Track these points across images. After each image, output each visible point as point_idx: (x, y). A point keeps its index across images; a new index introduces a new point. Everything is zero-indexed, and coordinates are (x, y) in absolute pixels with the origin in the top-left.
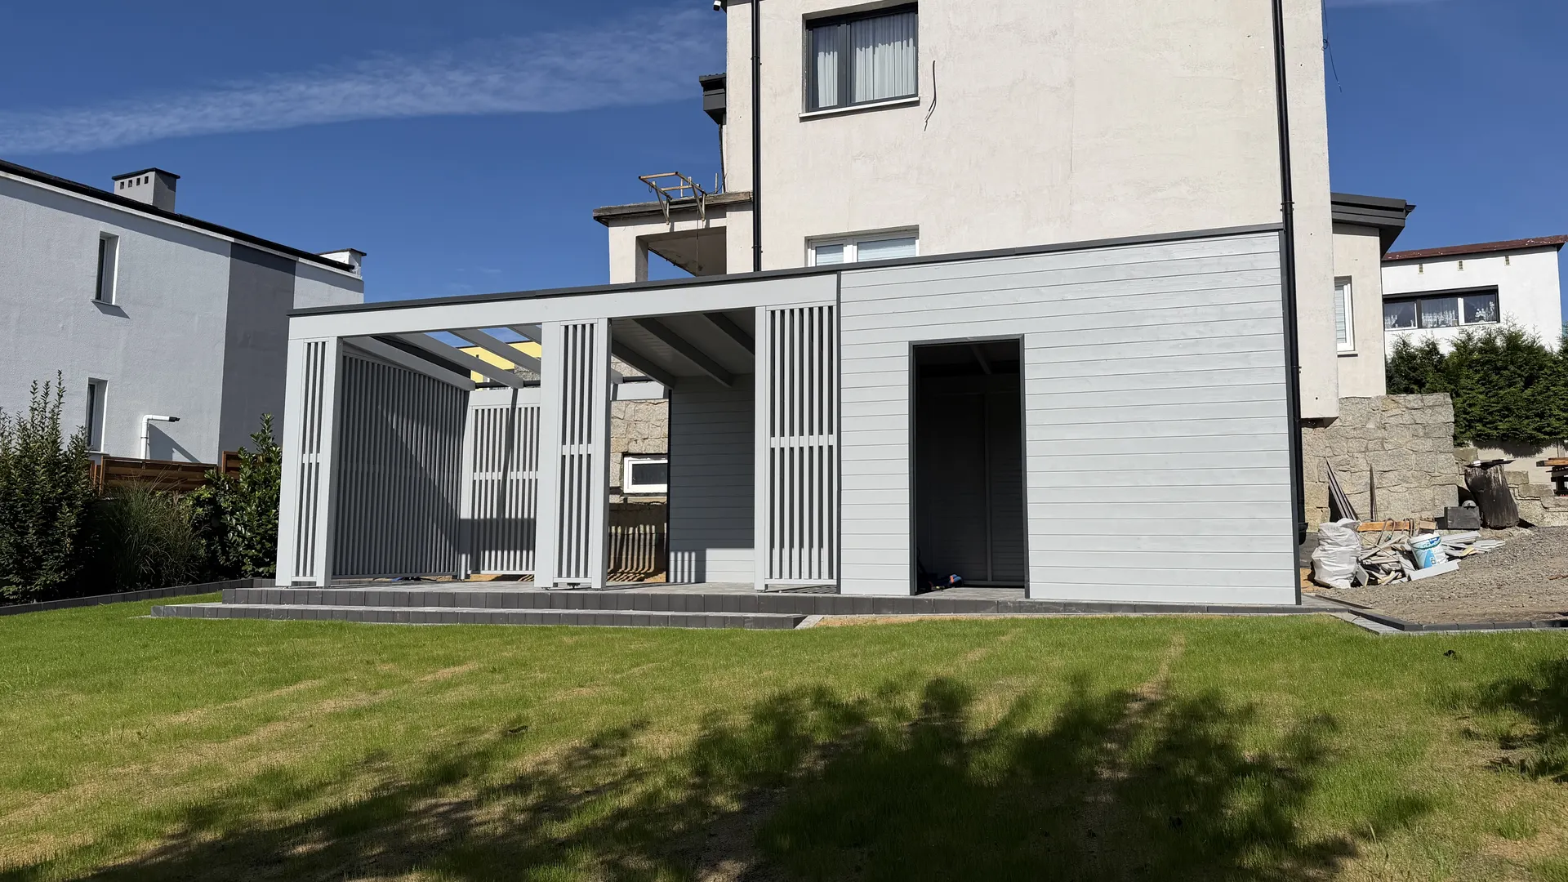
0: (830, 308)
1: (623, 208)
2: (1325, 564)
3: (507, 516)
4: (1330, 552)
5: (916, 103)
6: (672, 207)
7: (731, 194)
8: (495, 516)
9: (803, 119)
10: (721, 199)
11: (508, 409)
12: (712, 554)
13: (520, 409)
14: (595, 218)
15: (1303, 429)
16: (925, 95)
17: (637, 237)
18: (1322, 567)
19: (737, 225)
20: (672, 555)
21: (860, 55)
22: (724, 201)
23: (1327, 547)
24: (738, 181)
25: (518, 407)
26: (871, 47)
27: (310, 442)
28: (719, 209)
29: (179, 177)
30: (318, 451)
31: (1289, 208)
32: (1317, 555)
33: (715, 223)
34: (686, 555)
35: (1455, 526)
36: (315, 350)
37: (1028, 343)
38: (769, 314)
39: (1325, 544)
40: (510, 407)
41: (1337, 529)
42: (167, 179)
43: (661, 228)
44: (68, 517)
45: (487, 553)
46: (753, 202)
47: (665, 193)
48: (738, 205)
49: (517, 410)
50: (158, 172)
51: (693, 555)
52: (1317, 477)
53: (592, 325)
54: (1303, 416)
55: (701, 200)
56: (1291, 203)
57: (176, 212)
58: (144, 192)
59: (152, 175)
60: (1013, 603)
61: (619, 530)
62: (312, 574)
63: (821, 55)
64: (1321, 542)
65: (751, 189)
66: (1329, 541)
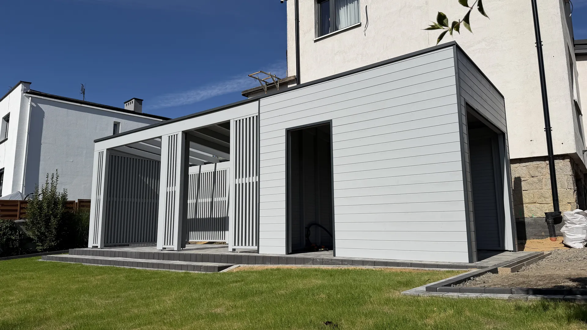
0: (257, 116)
2: (567, 235)
4: (569, 228)
5: (360, 25)
6: (268, 86)
7: (289, 78)
9: (315, 41)
10: (285, 80)
14: (242, 95)
15: (555, 161)
16: (363, 20)
18: (565, 236)
23: (568, 225)
24: (292, 72)
28: (285, 84)
29: (143, 100)
31: (539, 45)
32: (563, 229)
36: (100, 154)
37: (334, 124)
38: (235, 122)
39: (567, 223)
40: (198, 173)
41: (572, 215)
42: (139, 101)
46: (297, 79)
48: (291, 82)
50: (135, 99)
52: (567, 187)
53: (177, 135)
54: (555, 153)
55: (277, 82)
57: (142, 112)
58: (131, 107)
59: (133, 100)
62: (97, 243)
64: (566, 222)
65: (295, 74)
66: (569, 222)
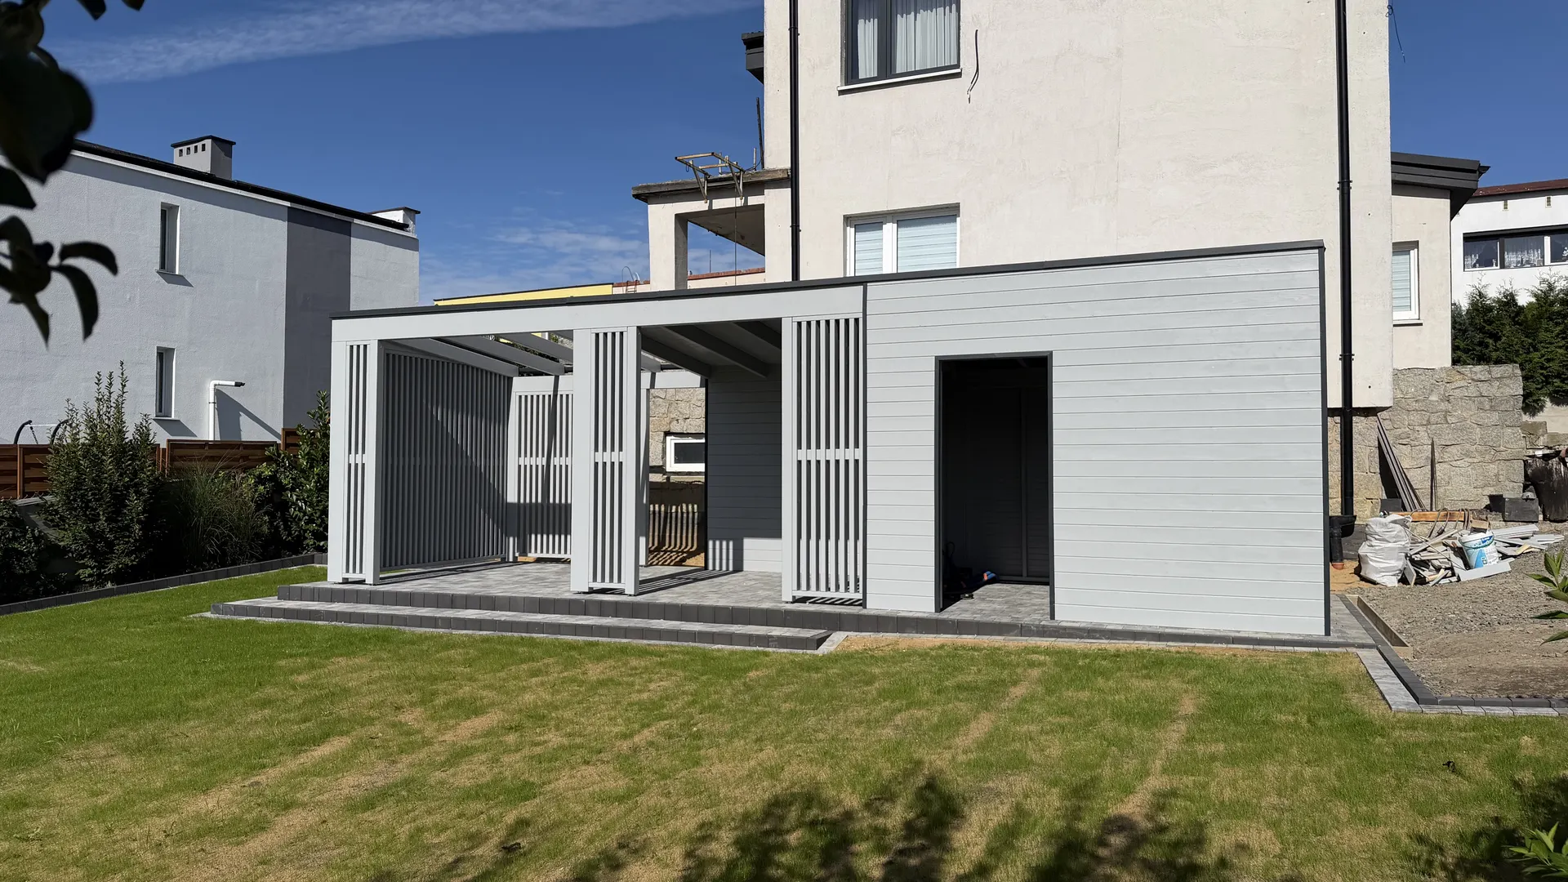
0: (857, 320)
1: (660, 186)
2: (1371, 560)
3: (551, 501)
4: (1377, 548)
5: (958, 75)
6: (710, 185)
7: (768, 171)
8: (540, 500)
9: (842, 92)
10: (760, 177)
11: (550, 396)
12: (748, 543)
13: (561, 396)
14: (634, 196)
15: (1354, 418)
16: (967, 66)
17: (676, 215)
18: (1368, 563)
19: (775, 202)
20: (711, 543)
21: (901, 22)
22: (762, 179)
23: (1374, 542)
24: (777, 158)
25: (559, 393)
26: (913, 13)
27: (356, 444)
28: (757, 187)
29: (235, 143)
30: (363, 452)
31: (1346, 188)
32: (1364, 550)
33: (753, 200)
34: (724, 543)
35: (1512, 518)
36: (357, 353)
37: (1056, 361)
38: (795, 325)
39: (1373, 539)
40: (552, 393)
41: (1385, 525)
42: (223, 146)
43: (699, 206)
44: (135, 504)
45: (533, 536)
46: (791, 179)
47: (702, 171)
48: (776, 183)
49: (559, 397)
50: (214, 139)
51: (731, 543)
52: (1368, 468)
53: (622, 333)
54: (1355, 405)
55: (738, 178)
56: (1349, 182)
57: (234, 178)
58: (201, 160)
59: (208, 143)
60: (1037, 626)
61: (663, 509)
62: (361, 572)
63: (861, 22)
64: (1369, 537)
65: (788, 165)
66: (1377, 537)
